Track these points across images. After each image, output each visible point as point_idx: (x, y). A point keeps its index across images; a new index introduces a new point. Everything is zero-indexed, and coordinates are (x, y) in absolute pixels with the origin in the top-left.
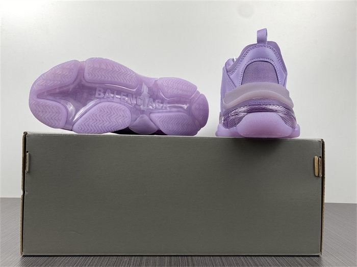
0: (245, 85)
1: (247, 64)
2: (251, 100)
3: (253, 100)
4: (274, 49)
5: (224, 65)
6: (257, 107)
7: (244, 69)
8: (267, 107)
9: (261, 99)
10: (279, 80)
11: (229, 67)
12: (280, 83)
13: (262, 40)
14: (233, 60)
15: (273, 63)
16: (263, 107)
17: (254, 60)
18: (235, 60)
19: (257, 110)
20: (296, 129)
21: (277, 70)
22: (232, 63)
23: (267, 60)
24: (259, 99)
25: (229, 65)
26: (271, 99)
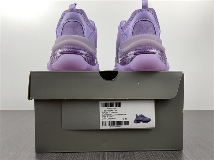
0: (134, 36)
1: (136, 22)
2: (139, 46)
3: (140, 46)
4: (153, 13)
5: (119, 24)
6: (143, 50)
7: (134, 26)
8: (150, 50)
9: (146, 45)
10: (157, 34)
11: (122, 25)
12: (157, 35)
13: (145, 7)
14: (125, 21)
15: (152, 22)
16: (147, 50)
17: (140, 20)
18: (126, 21)
19: (143, 52)
20: (167, 66)
21: (155, 27)
22: (124, 23)
23: (149, 20)
24: (144, 45)
25: (122, 24)
26: (152, 46)
